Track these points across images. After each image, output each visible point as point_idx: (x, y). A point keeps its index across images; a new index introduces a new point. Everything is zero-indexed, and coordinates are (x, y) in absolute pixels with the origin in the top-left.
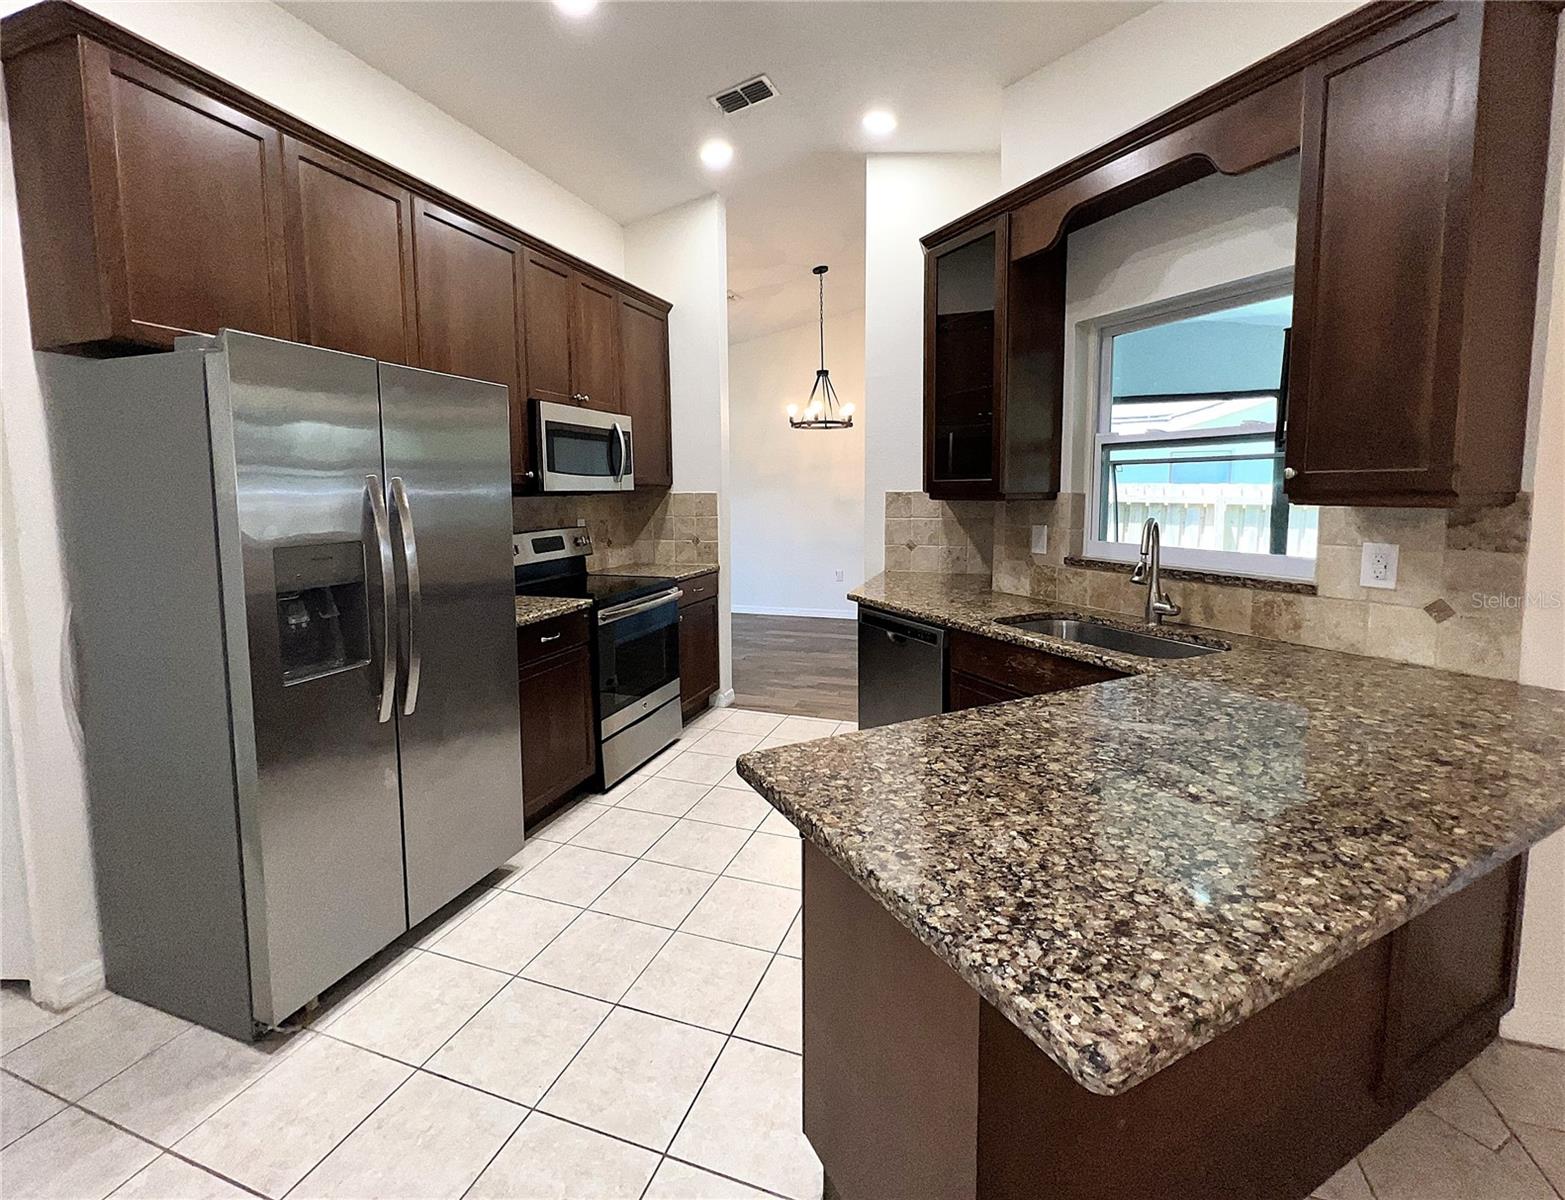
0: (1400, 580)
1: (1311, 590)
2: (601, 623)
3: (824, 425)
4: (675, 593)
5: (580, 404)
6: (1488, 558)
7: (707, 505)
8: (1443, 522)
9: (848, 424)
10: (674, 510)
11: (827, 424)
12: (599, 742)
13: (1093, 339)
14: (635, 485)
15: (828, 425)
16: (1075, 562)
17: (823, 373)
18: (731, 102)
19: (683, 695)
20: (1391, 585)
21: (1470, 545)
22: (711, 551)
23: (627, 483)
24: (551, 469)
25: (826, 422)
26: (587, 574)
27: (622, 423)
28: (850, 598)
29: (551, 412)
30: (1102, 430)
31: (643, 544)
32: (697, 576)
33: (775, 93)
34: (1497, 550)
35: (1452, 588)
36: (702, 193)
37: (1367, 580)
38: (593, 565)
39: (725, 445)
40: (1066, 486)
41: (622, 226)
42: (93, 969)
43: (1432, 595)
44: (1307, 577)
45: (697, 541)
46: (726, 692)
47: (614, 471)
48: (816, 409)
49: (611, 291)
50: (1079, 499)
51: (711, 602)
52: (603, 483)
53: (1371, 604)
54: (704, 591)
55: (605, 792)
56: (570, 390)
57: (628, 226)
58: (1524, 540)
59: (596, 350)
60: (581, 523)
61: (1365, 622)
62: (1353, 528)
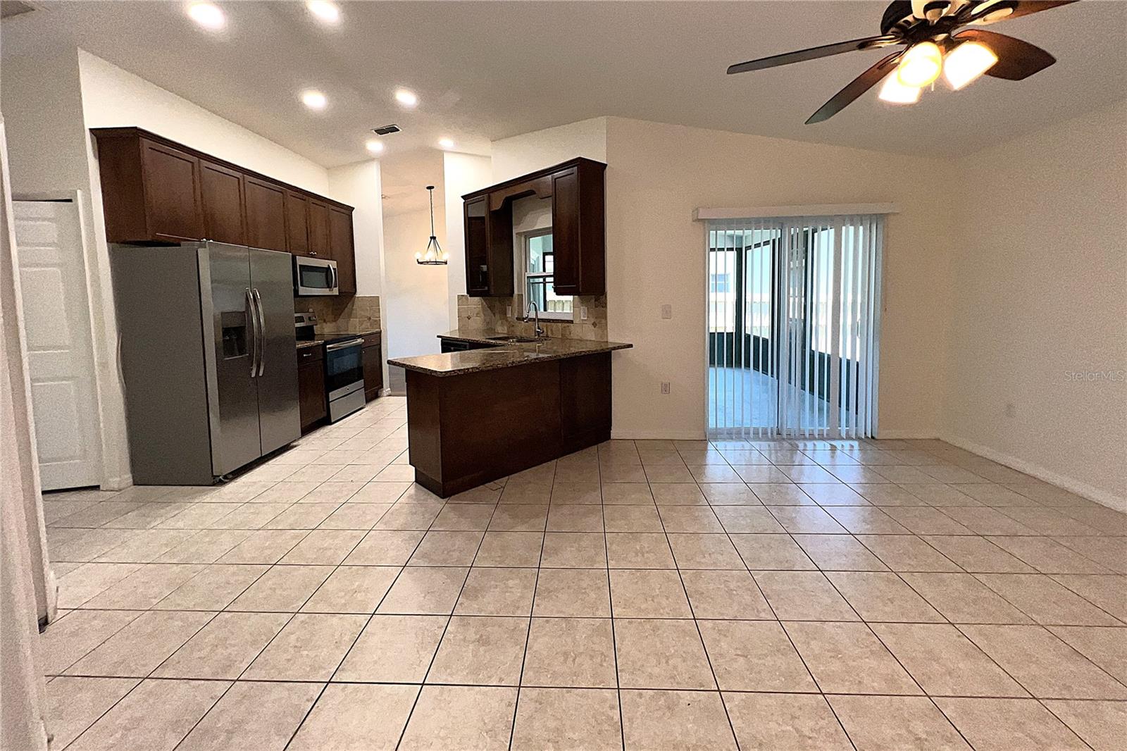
0: (588, 317)
1: (571, 322)
2: (328, 351)
4: (359, 341)
5: (312, 256)
6: (601, 309)
7: (375, 301)
8: (594, 300)
9: (446, 263)
10: (357, 304)
11: (436, 263)
12: (328, 402)
13: (523, 239)
14: (339, 293)
16: (520, 319)
17: (433, 238)
18: (380, 132)
19: (365, 387)
20: (586, 318)
21: (598, 306)
22: (378, 323)
23: (336, 292)
24: (302, 285)
25: (436, 262)
26: (315, 335)
27: (333, 265)
28: (438, 337)
29: (301, 261)
30: (528, 270)
31: (341, 321)
32: (370, 334)
33: (401, 130)
34: (602, 307)
35: (596, 318)
36: (369, 159)
37: (582, 318)
38: (317, 329)
39: (383, 274)
40: (516, 292)
41: (327, 169)
42: (128, 477)
43: (593, 320)
44: (571, 318)
45: (370, 318)
46: (386, 389)
47: (329, 286)
48: (430, 255)
49: (325, 204)
50: (521, 296)
51: (378, 347)
52: (326, 292)
53: (583, 324)
54: (374, 342)
55: (331, 424)
56: (308, 249)
57: (330, 170)
58: (606, 304)
59: (319, 232)
60: (311, 310)
61: (583, 330)
62: (579, 303)
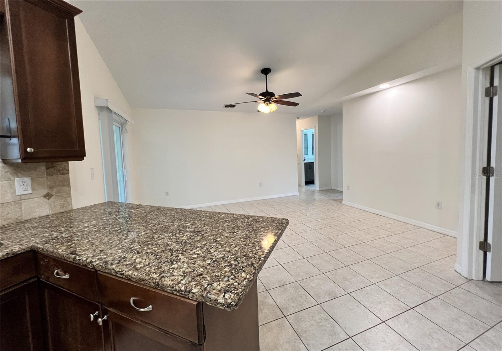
0: (33, 189)
6: (60, 177)
8: (44, 168)
20: (29, 192)
21: (54, 174)
34: (62, 174)
35: (51, 188)
37: (20, 192)
43: (45, 192)
53: (22, 201)
58: (68, 171)
61: (21, 208)
62: (9, 173)
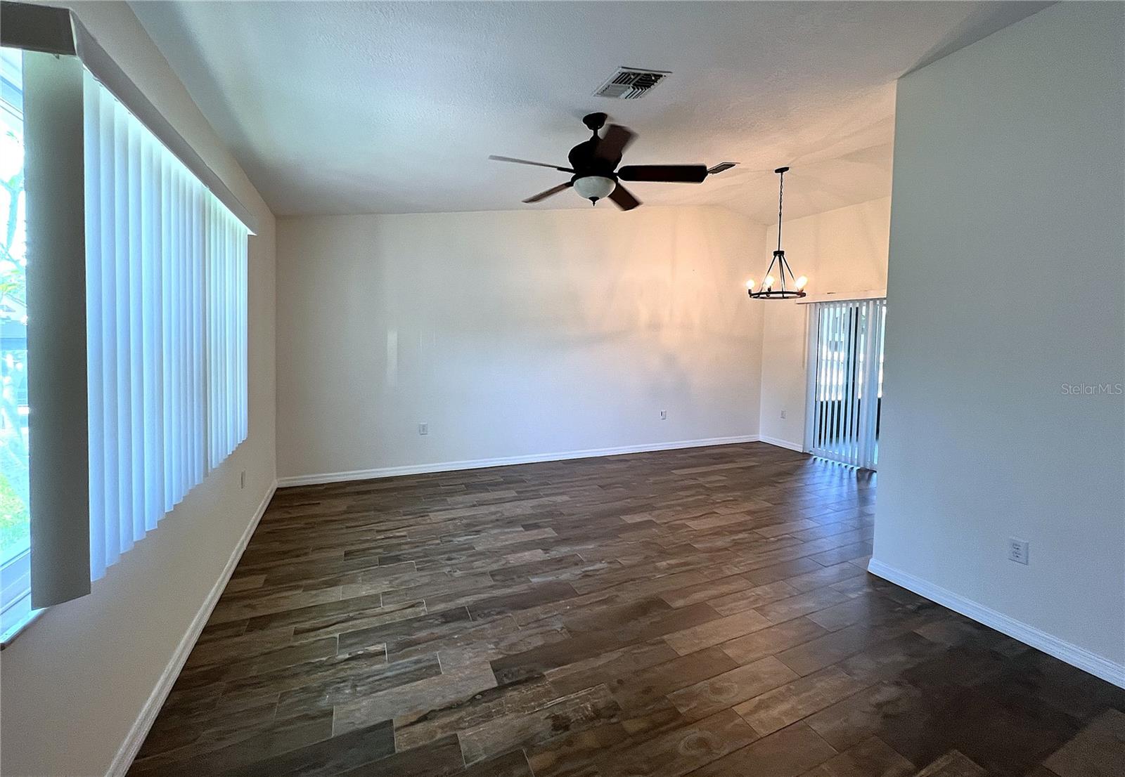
3: (781, 295)
11: (783, 294)
15: (785, 295)
17: (779, 254)
